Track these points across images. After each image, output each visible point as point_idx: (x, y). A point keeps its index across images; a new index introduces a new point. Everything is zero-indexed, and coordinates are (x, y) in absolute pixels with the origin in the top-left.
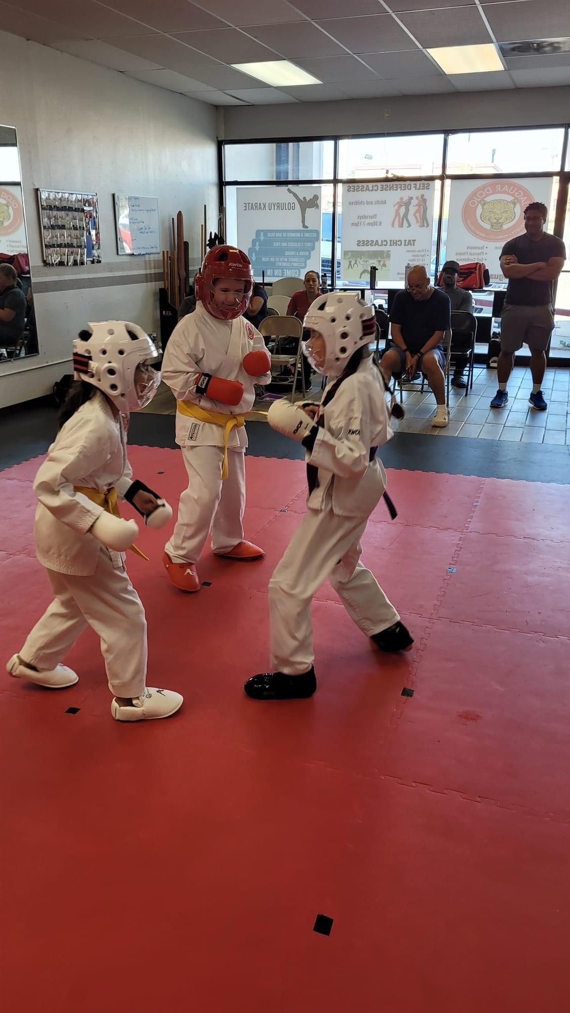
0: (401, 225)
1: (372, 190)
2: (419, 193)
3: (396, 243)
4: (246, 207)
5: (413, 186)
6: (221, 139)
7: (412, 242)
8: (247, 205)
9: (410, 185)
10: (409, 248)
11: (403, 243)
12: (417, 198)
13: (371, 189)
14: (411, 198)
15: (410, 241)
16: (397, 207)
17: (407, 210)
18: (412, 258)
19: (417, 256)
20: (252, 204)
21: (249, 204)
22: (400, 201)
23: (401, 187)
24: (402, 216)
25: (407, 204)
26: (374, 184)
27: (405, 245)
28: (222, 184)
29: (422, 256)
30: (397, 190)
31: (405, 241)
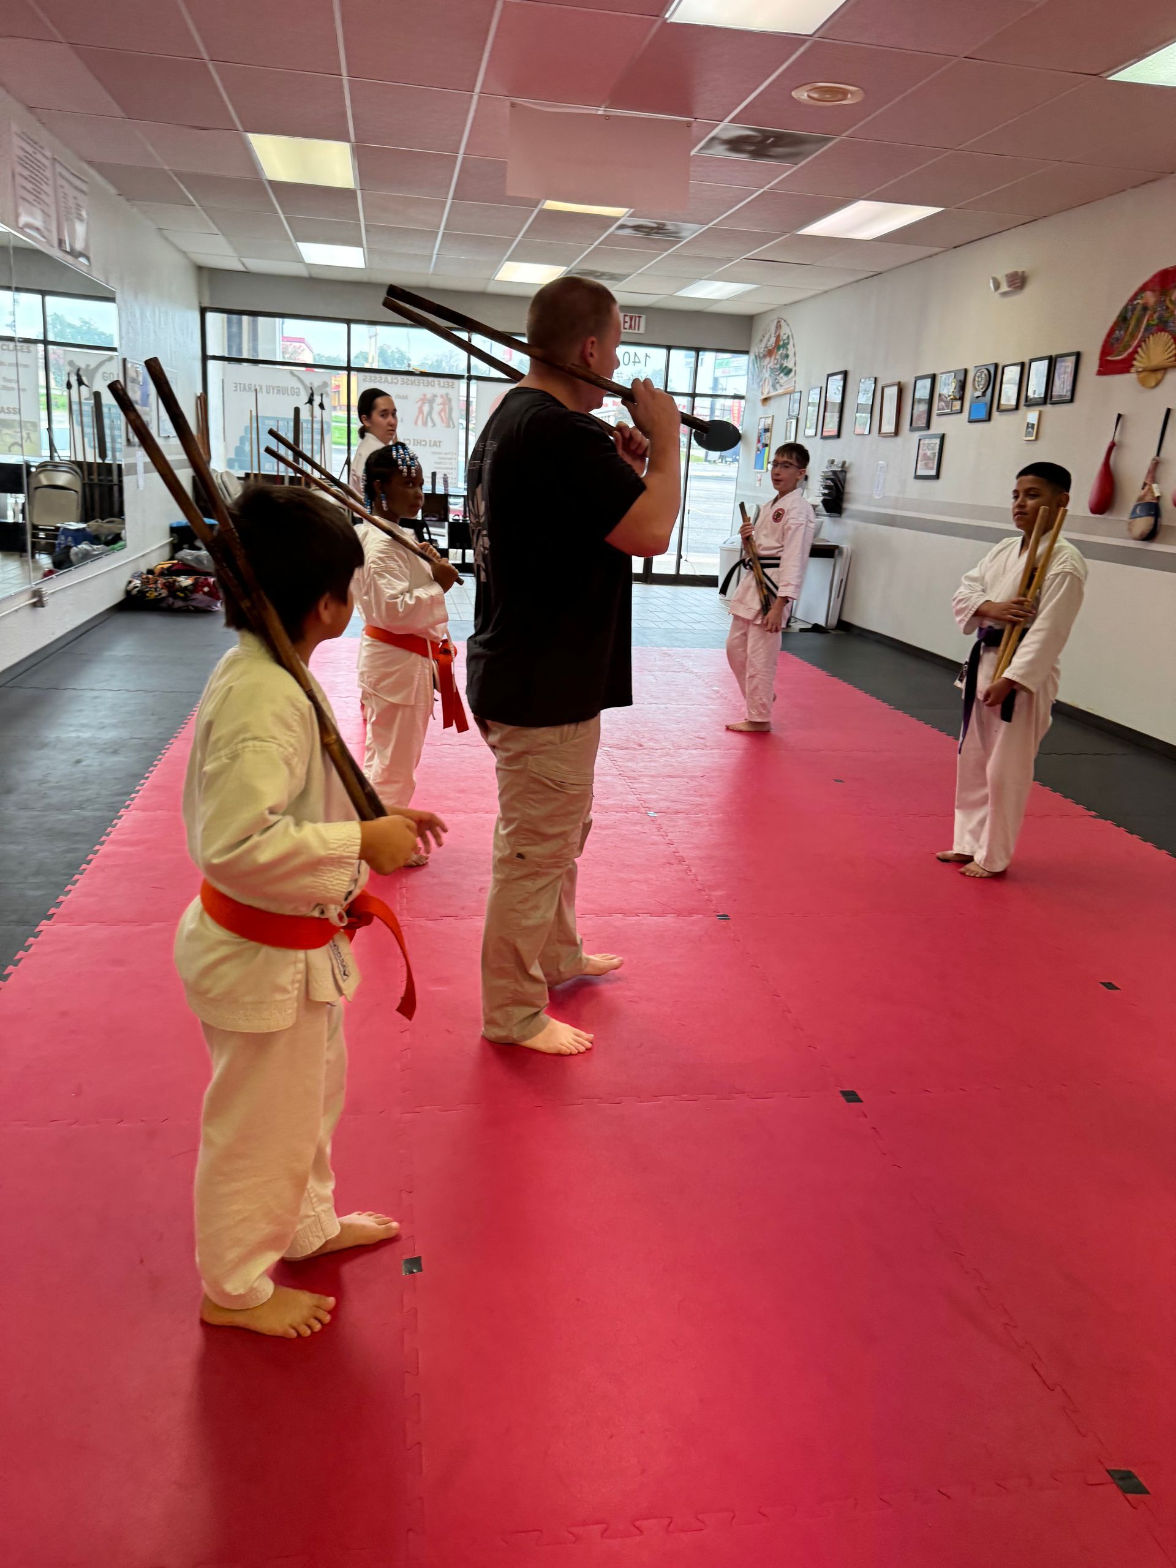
0: (425, 424)
1: (392, 383)
2: (443, 391)
3: (420, 443)
4: (236, 387)
5: (436, 383)
6: (206, 304)
7: (438, 444)
8: (238, 385)
9: (434, 381)
10: (435, 449)
11: (428, 444)
12: (442, 396)
13: (390, 381)
14: (435, 396)
15: (435, 442)
16: (420, 403)
17: (431, 408)
18: (439, 461)
19: (443, 458)
20: (245, 385)
21: (240, 384)
22: (422, 397)
23: (423, 383)
24: (425, 414)
25: (431, 402)
26: (394, 376)
27: (430, 446)
28: (205, 358)
29: (450, 459)
30: (419, 385)
31: (430, 441)
